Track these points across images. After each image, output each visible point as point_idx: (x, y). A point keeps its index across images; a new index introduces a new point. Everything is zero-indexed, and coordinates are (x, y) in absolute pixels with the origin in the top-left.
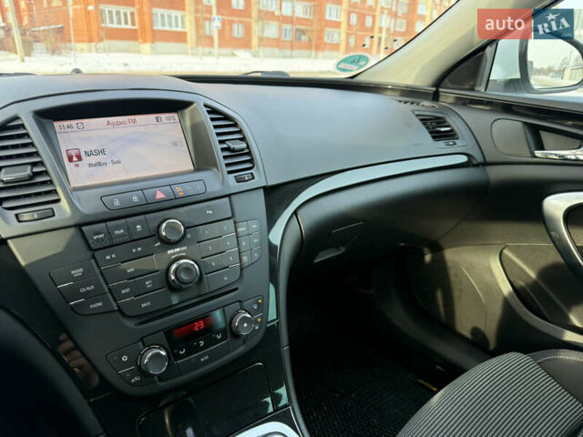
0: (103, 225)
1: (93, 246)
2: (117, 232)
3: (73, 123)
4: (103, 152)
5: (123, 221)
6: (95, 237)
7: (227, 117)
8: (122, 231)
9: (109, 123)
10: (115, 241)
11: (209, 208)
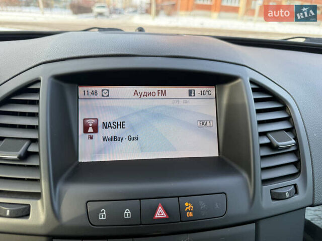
3: (99, 89)
4: (122, 125)
7: (275, 98)
9: (136, 93)
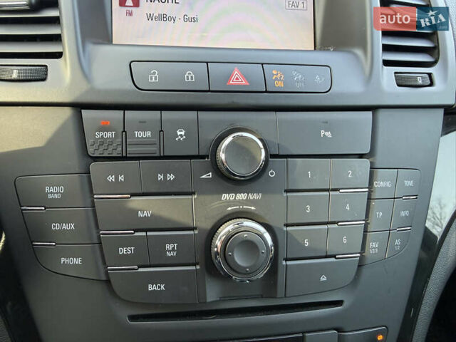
0: (119, 114)
1: (91, 150)
2: (139, 134)
5: (155, 115)
6: (99, 135)
8: (149, 134)
10: (132, 150)
11: (327, 125)
